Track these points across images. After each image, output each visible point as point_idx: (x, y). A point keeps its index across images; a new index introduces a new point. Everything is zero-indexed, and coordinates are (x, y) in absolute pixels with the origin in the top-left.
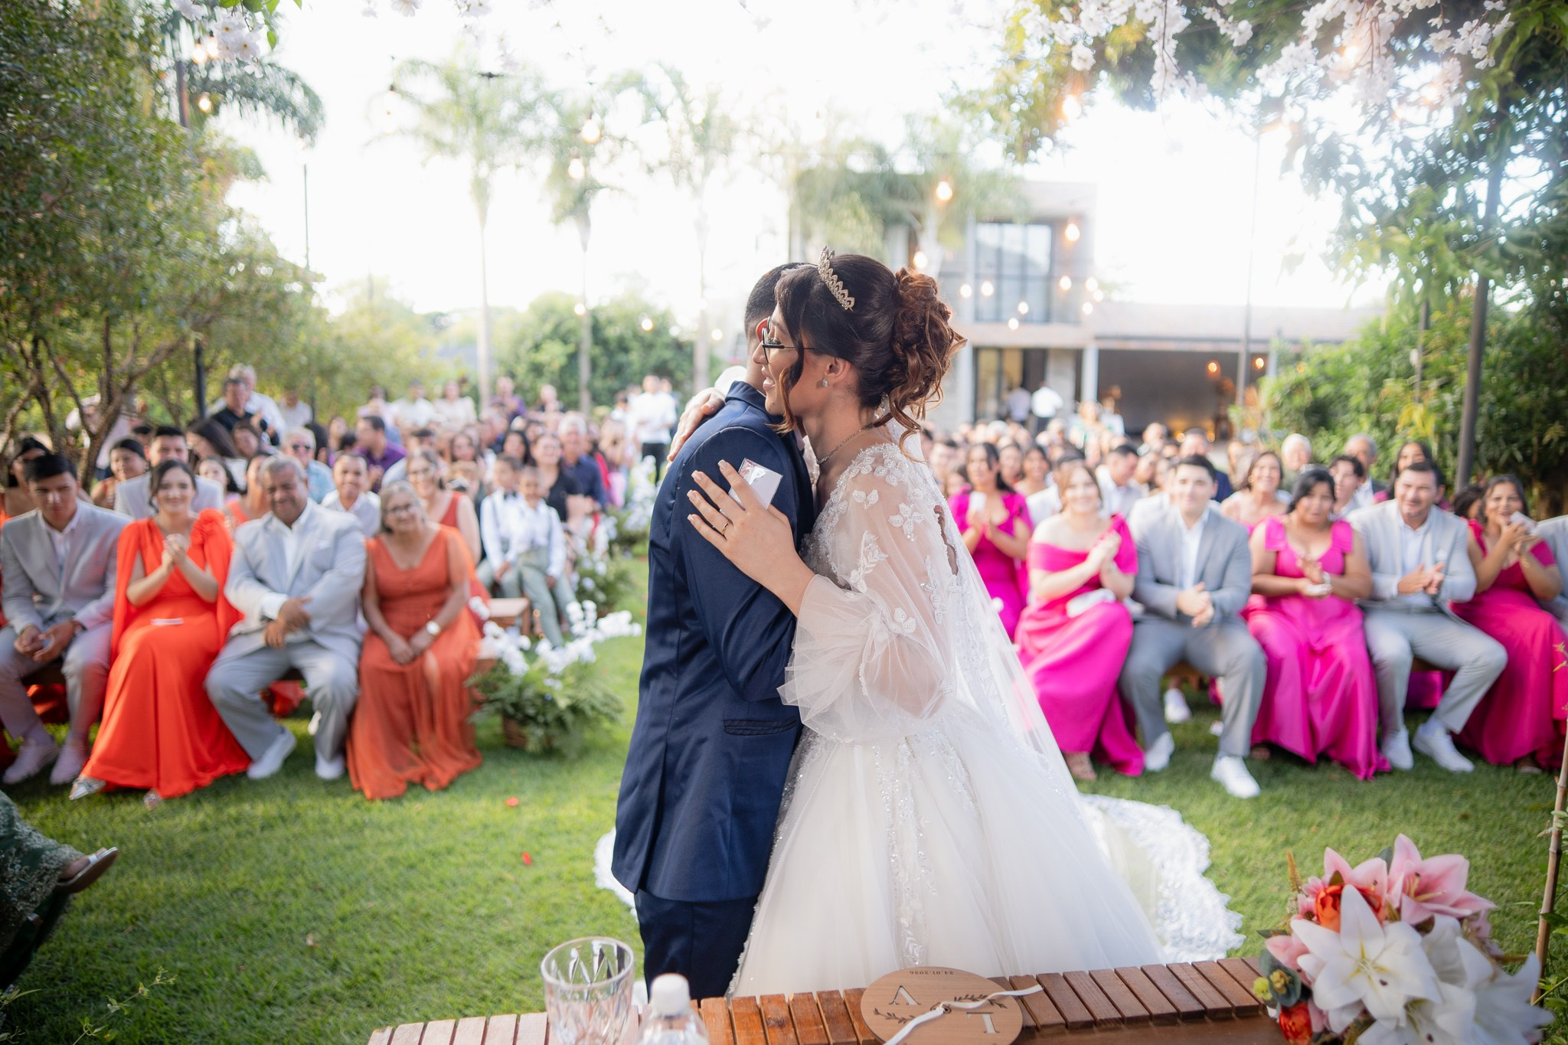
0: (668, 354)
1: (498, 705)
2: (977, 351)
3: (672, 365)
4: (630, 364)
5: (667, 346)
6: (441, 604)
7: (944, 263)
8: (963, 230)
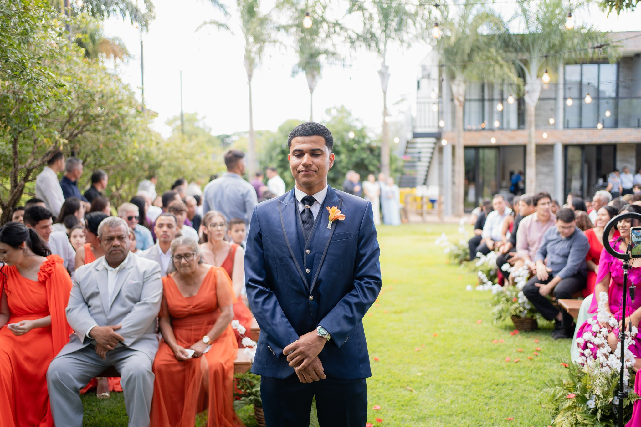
0: (364, 155)
1: (252, 397)
2: (566, 147)
3: (366, 162)
4: (341, 162)
5: (363, 149)
6: (212, 322)
7: (542, 91)
8: (556, 69)
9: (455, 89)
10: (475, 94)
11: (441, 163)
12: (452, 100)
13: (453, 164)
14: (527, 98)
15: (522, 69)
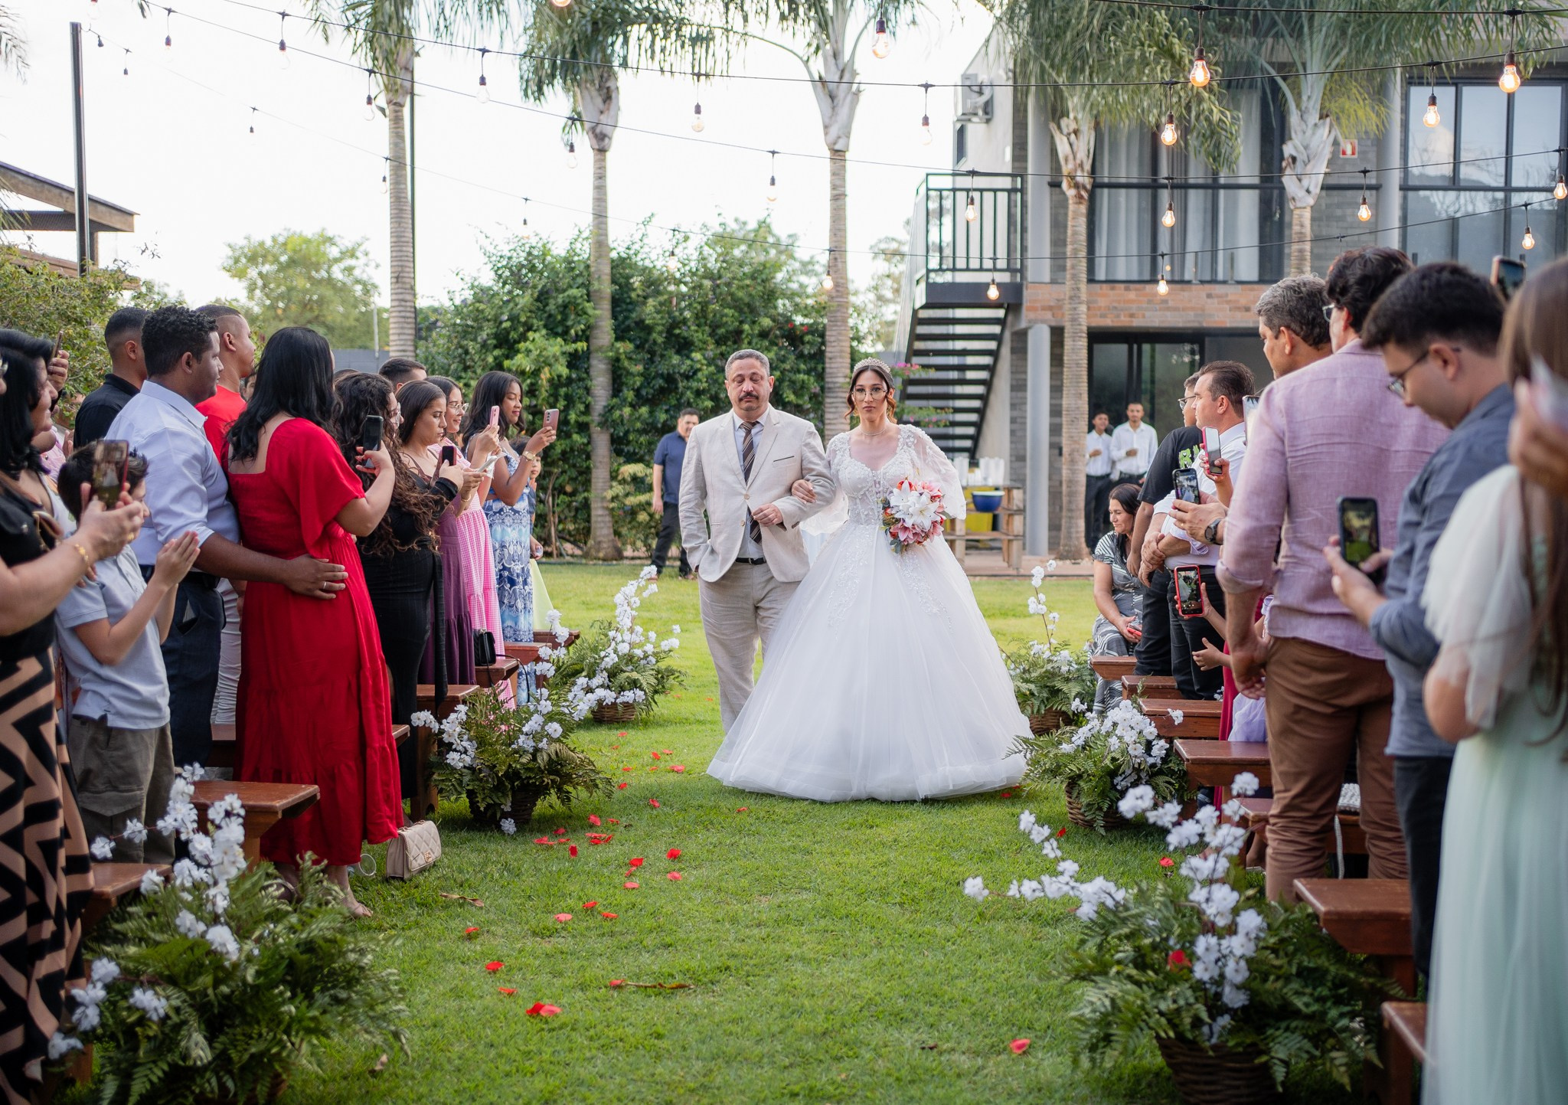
7: (1336, 164)
8: (1380, 93)
9: (1062, 147)
10: (1127, 167)
11: (1019, 386)
12: (1055, 185)
13: (1056, 389)
14: (1289, 182)
15: (1276, 89)
